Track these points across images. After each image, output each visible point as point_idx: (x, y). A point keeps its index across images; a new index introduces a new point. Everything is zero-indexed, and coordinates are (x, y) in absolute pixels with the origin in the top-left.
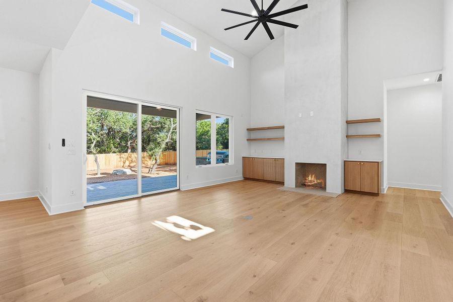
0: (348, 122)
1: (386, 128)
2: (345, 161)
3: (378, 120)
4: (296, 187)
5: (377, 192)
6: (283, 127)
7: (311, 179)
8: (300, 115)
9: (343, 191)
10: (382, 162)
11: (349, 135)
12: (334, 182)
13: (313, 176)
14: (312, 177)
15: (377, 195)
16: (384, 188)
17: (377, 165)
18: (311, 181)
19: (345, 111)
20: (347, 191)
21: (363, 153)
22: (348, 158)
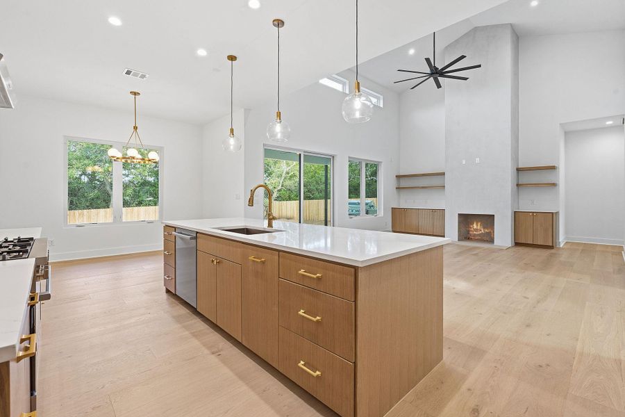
0: (518, 170)
1: (561, 177)
2: (515, 212)
3: (553, 168)
4: (459, 240)
5: (551, 245)
6: (443, 174)
7: (476, 227)
8: (464, 162)
9: (514, 244)
10: (557, 213)
11: (520, 183)
12: (503, 234)
13: (479, 224)
14: (477, 225)
15: (551, 247)
16: (560, 241)
17: (553, 216)
18: (476, 230)
19: (515, 157)
20: (517, 244)
21: (536, 203)
22: (518, 209)
